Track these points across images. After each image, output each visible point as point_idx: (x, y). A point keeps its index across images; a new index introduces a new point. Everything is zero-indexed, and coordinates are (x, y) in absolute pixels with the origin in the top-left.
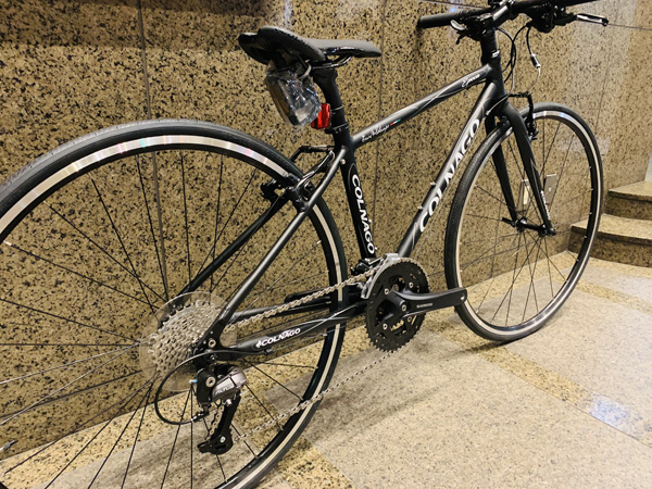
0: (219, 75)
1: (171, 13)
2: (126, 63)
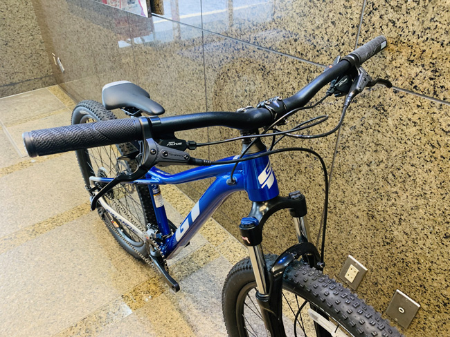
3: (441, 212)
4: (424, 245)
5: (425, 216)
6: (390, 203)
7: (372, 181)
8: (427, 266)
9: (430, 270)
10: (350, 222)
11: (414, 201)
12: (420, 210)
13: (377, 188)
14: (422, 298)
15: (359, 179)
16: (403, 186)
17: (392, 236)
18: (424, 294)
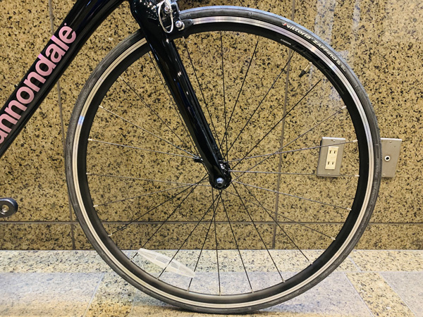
3: (403, 25)
4: (394, 69)
5: (391, 38)
6: (359, 42)
7: (338, 27)
8: (399, 90)
9: (402, 92)
10: (319, 92)
11: (380, 26)
12: (386, 33)
13: (343, 32)
14: (400, 129)
15: (324, 32)
16: (368, 16)
17: (365, 79)
18: (401, 123)
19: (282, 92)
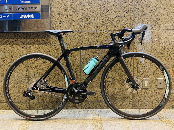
0: (40, 49)
1: (32, 39)
2: (24, 47)
19: (133, 68)
